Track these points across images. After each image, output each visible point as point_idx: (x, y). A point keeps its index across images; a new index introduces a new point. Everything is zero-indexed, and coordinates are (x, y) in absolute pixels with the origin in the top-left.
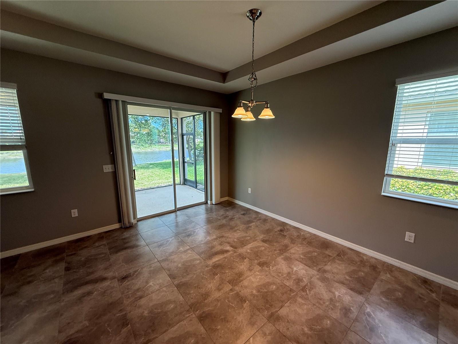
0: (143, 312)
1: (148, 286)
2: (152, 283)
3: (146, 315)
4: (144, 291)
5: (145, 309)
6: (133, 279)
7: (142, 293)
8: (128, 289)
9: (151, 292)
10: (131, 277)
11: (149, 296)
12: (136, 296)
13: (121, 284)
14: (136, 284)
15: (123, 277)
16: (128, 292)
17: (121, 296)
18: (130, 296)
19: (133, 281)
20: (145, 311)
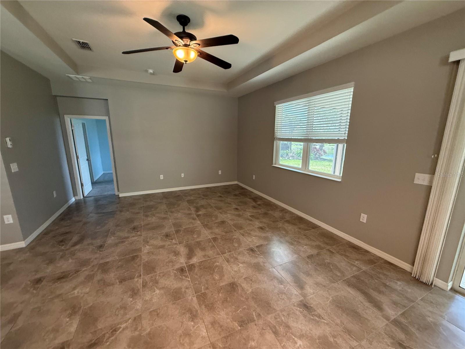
0: (254, 340)
1: (296, 339)
2: (302, 344)
3: (250, 344)
4: (286, 334)
5: (257, 342)
6: (305, 316)
7: (282, 333)
8: (288, 315)
9: (284, 345)
10: (309, 314)
11: (278, 344)
12: (277, 327)
13: (296, 305)
14: (297, 322)
15: (308, 304)
16: (284, 316)
17: (278, 309)
18: (278, 320)
19: (302, 318)
20: (255, 342)
